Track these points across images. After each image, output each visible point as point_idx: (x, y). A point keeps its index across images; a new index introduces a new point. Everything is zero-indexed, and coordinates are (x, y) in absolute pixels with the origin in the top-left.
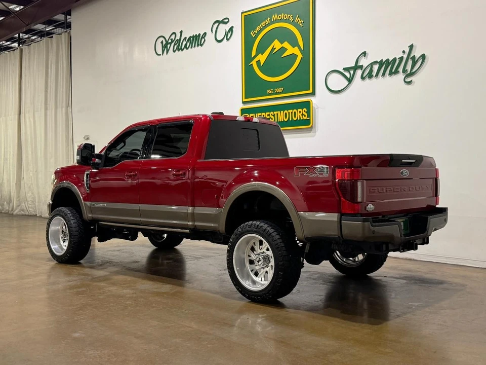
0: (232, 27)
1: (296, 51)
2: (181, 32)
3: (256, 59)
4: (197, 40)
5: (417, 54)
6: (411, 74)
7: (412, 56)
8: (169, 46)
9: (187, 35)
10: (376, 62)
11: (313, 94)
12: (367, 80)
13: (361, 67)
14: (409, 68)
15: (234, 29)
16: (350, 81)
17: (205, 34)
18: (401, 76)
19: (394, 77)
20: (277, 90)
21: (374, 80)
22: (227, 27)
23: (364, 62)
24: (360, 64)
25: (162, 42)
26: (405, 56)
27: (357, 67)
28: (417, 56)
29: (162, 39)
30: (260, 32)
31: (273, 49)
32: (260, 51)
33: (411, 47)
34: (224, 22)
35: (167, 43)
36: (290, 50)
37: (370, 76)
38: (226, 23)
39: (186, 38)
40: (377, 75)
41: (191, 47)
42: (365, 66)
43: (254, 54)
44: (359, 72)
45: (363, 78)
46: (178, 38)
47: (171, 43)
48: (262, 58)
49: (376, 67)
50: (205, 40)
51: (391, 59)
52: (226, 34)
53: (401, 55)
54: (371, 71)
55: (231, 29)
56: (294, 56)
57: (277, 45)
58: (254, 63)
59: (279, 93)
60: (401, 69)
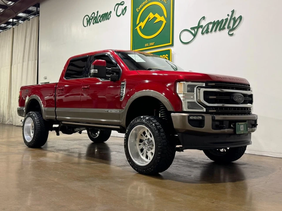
0: (126, 7)
1: (162, 19)
2: (98, 12)
3: (139, 26)
4: (106, 16)
5: (236, 16)
6: (233, 29)
7: (233, 17)
8: (91, 21)
9: (100, 13)
10: (211, 23)
11: (172, 45)
12: (205, 35)
13: (202, 26)
14: (231, 25)
15: (127, 8)
16: (195, 35)
17: (111, 12)
18: (226, 31)
19: (222, 32)
20: (151, 44)
21: (209, 34)
22: (123, 7)
23: (204, 23)
24: (201, 24)
25: (87, 19)
26: (229, 18)
27: (199, 27)
28: (237, 17)
29: (87, 17)
30: (141, 8)
31: (149, 18)
32: (142, 20)
33: (233, 12)
34: (122, 4)
35: (90, 19)
36: (159, 18)
37: (207, 32)
38: (123, 5)
39: (100, 15)
40: (211, 31)
41: (103, 21)
42: (204, 25)
43: (138, 22)
44: (200, 30)
45: (203, 33)
46: (96, 15)
47: (92, 19)
48: (143, 24)
49: (211, 26)
50: (110, 16)
51: (220, 20)
52: (123, 11)
53: (227, 17)
54: (208, 28)
55: (125, 8)
56: (161, 22)
57: (151, 16)
58: (138, 28)
59: (152, 46)
60: (226, 27)
